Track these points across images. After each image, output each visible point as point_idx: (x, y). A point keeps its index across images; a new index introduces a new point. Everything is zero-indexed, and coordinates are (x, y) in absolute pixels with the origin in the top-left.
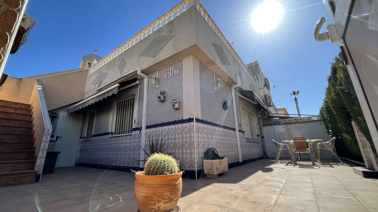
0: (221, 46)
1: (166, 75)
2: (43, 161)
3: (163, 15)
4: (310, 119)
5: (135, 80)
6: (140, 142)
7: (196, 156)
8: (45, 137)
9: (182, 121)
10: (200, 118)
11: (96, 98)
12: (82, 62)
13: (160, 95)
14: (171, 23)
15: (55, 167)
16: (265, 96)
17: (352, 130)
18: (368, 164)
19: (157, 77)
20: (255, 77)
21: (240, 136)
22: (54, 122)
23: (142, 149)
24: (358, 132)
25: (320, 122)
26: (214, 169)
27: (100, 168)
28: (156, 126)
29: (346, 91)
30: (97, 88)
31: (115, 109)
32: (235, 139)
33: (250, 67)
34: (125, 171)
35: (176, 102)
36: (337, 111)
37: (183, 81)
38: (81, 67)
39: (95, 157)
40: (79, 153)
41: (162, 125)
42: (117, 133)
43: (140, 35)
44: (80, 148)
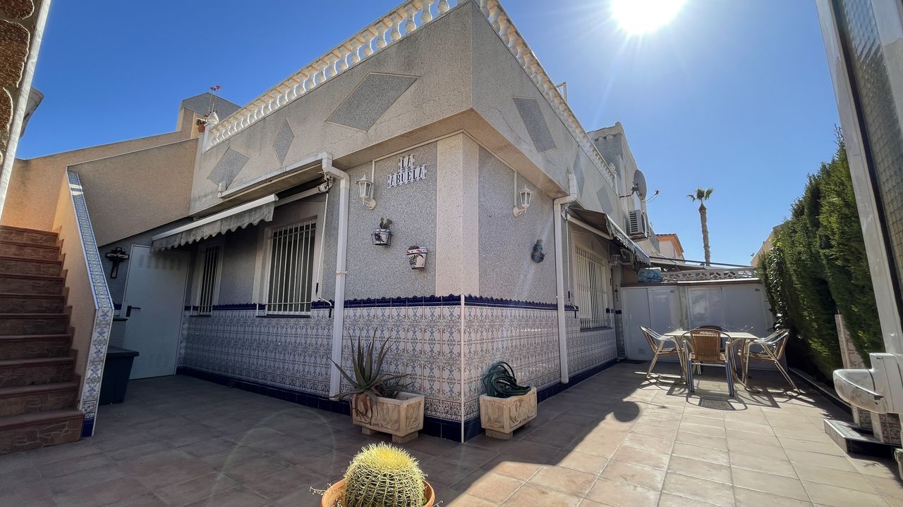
0: (535, 101)
1: (395, 177)
2: (98, 387)
3: (391, 15)
4: (734, 274)
5: (318, 180)
6: (329, 337)
7: (464, 388)
8: (99, 330)
9: (432, 301)
10: (476, 293)
11: (219, 223)
12: (181, 115)
13: (378, 230)
14: (409, 40)
15: (130, 378)
16: (633, 215)
17: (833, 335)
18: (860, 417)
19: (372, 182)
20: (613, 168)
21: (567, 319)
22: (119, 270)
23: (336, 365)
24: (847, 341)
25: (757, 286)
26: (505, 420)
27: (235, 387)
28: (369, 303)
29: (839, 263)
30: (221, 192)
31: (268, 247)
32: (555, 330)
33: (601, 139)
34: (295, 402)
35: (420, 254)
36: (804, 284)
37: (438, 200)
38: (178, 128)
39: (224, 360)
40: (184, 344)
41: (384, 302)
42: (275, 306)
43: (328, 62)
44: (185, 332)
